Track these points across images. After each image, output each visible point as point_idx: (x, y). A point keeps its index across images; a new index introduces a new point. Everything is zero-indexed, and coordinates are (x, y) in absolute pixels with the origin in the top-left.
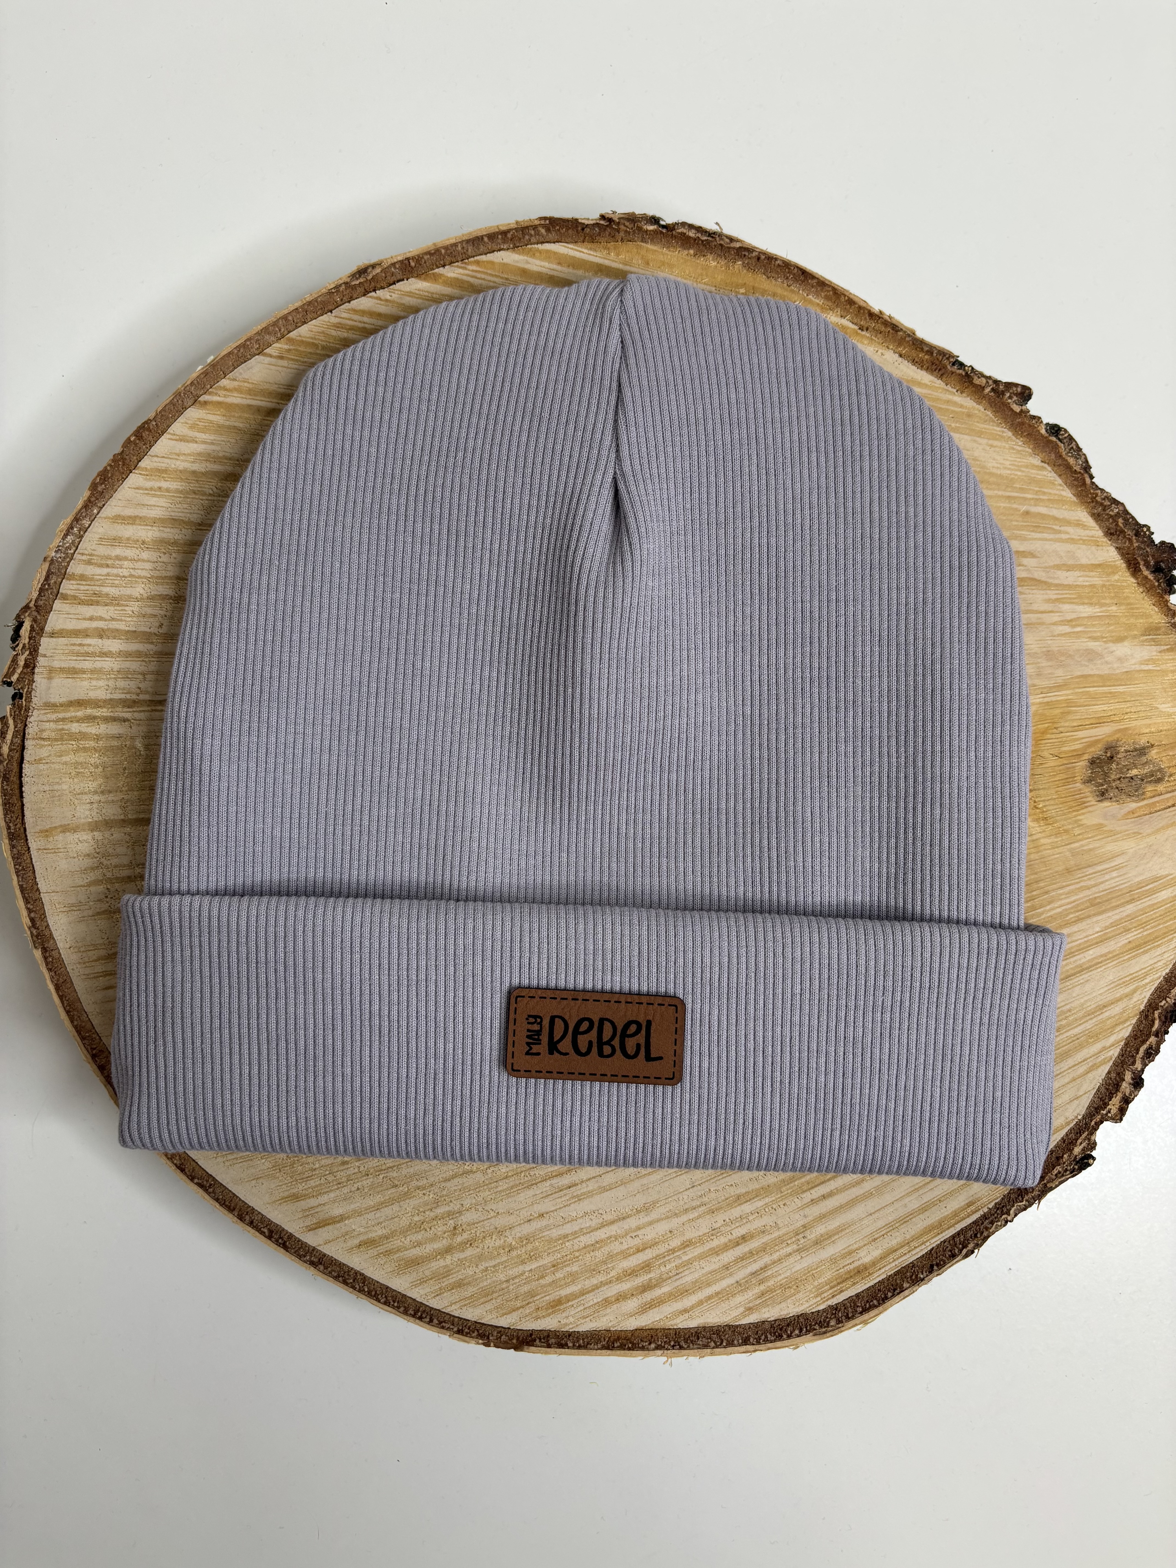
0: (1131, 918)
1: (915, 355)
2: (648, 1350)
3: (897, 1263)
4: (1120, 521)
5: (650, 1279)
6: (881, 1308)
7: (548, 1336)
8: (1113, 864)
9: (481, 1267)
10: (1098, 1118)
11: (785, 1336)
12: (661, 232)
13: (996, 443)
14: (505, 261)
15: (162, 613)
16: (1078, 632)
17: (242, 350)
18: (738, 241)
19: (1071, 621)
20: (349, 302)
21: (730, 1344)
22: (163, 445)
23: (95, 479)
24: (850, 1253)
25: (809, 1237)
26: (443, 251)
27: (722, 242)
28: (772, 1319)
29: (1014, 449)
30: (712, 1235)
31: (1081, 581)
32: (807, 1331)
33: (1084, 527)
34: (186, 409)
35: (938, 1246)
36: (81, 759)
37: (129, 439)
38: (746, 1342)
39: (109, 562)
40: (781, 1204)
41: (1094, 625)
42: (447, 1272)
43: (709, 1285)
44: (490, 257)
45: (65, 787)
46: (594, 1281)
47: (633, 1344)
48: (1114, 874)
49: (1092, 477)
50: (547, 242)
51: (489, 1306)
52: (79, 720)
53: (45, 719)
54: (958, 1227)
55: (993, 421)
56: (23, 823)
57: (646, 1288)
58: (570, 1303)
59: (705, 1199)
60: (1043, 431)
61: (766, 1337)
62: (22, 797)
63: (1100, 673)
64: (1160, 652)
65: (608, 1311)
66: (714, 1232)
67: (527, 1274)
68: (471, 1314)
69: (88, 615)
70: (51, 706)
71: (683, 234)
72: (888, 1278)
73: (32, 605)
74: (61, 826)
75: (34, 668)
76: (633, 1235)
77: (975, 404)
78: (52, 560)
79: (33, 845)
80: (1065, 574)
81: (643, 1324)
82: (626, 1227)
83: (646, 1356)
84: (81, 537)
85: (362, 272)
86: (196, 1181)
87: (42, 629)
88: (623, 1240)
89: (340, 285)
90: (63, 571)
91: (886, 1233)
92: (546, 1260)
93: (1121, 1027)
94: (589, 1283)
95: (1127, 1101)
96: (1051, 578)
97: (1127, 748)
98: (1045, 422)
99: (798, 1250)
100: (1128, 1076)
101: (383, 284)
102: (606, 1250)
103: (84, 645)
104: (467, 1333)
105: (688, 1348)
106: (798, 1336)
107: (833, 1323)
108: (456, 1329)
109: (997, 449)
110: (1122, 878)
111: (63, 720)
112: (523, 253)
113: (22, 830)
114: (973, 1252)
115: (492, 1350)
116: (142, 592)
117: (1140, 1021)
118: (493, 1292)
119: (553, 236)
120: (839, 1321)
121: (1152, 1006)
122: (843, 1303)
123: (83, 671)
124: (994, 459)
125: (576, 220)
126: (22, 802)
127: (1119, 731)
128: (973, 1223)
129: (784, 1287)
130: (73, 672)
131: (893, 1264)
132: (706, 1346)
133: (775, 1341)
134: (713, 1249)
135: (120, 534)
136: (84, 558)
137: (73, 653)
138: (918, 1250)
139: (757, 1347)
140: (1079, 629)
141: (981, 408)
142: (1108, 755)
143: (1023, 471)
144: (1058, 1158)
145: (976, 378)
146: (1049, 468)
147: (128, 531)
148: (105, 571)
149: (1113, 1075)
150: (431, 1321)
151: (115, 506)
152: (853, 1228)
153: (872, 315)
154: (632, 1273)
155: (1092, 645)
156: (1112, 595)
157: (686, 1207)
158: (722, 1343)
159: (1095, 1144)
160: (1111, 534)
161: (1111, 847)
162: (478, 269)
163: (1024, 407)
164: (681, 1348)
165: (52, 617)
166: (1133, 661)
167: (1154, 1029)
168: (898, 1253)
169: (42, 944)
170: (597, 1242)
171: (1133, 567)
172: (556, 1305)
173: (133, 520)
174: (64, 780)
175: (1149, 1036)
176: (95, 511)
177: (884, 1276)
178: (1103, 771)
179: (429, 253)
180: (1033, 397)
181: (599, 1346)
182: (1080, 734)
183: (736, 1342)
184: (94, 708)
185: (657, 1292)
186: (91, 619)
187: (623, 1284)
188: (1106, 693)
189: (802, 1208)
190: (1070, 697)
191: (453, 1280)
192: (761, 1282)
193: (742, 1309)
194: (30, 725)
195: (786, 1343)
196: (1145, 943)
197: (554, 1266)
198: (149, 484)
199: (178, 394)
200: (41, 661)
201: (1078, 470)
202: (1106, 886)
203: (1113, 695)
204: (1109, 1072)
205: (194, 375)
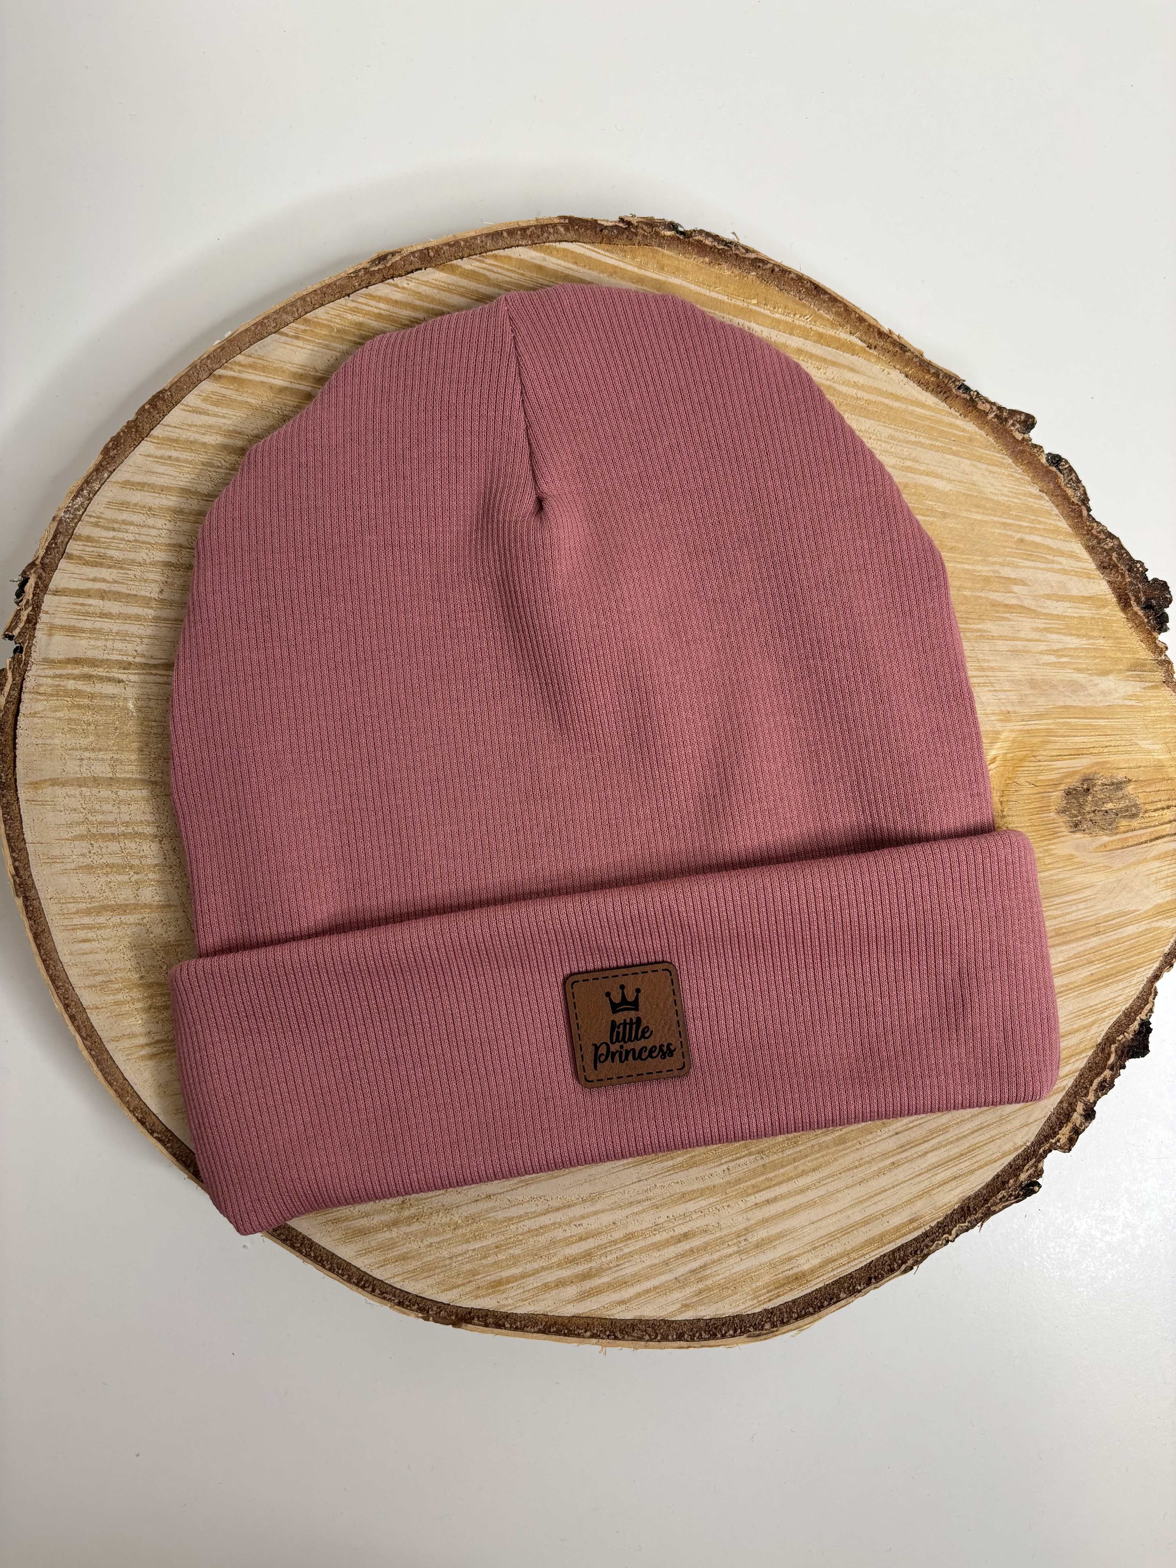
0: (1095, 950)
1: (921, 376)
2: (583, 1337)
3: (835, 1272)
4: (1114, 555)
5: (591, 1269)
6: (816, 1316)
7: (487, 1315)
8: (1081, 896)
9: (426, 1243)
10: (1047, 1146)
11: (719, 1336)
12: (678, 239)
13: (995, 469)
14: (522, 257)
15: (164, 579)
16: (1063, 663)
17: (259, 328)
18: (753, 252)
19: (1058, 650)
20: (367, 287)
21: (665, 1338)
22: (176, 415)
23: (108, 444)
24: (790, 1259)
25: (750, 1240)
26: (462, 243)
27: (737, 252)
28: (708, 1317)
29: (1013, 476)
30: (655, 1230)
31: (1070, 612)
32: (741, 1332)
33: (1078, 559)
34: (201, 381)
35: (877, 1260)
36: (75, 716)
37: (143, 407)
38: (680, 1337)
39: (116, 526)
40: (725, 1204)
41: (1080, 657)
42: (392, 1245)
43: (648, 1279)
44: (507, 252)
45: (57, 741)
46: (536, 1265)
47: (569, 1330)
48: (1082, 906)
49: (1089, 510)
50: (565, 241)
51: (430, 1281)
52: (76, 678)
53: (43, 674)
54: (899, 1243)
55: (995, 448)
56: (14, 774)
57: (586, 1276)
58: (510, 1285)
59: (651, 1194)
60: (1044, 461)
61: (700, 1335)
62: (15, 748)
63: (1082, 705)
64: (1144, 688)
65: (547, 1295)
66: (657, 1228)
67: (470, 1253)
68: (413, 1287)
69: (91, 577)
70: (50, 662)
71: (700, 242)
72: (826, 1287)
73: (38, 562)
74: (50, 779)
75: (36, 623)
76: (577, 1223)
77: (977, 429)
78: (61, 520)
79: (22, 794)
80: (1055, 604)
81: (581, 1312)
82: (571, 1215)
83: (581, 1343)
84: (90, 499)
85: (382, 258)
86: (155, 1135)
87: (46, 587)
88: (567, 1228)
89: (360, 270)
90: (70, 532)
91: (827, 1243)
92: (490, 1241)
93: (1077, 1057)
94: (530, 1267)
95: (1077, 1132)
96: (1041, 607)
97: (1104, 781)
98: (1046, 452)
99: (738, 1252)
100: (1080, 1107)
101: (402, 272)
102: (549, 1236)
103: (85, 605)
104: (407, 1306)
105: (623, 1339)
106: (732, 1336)
107: (767, 1326)
108: (397, 1301)
109: (996, 475)
110: (1090, 910)
111: (60, 676)
112: (540, 251)
113: (13, 781)
114: (911, 1268)
115: (431, 1324)
116: (145, 557)
117: (1096, 1053)
118: (436, 1268)
119: (571, 235)
120: (774, 1325)
121: (1109, 1039)
122: (778, 1308)
123: (83, 631)
124: (992, 485)
125: (596, 221)
126: (15, 753)
127: (1097, 764)
128: (914, 1239)
129: (722, 1287)
130: (72, 631)
131: (832, 1274)
132: (640, 1339)
133: (709, 1339)
134: (655, 1244)
135: (128, 499)
136: (92, 520)
137: (74, 612)
138: (856, 1262)
139: (691, 1344)
140: (1064, 660)
141: (983, 433)
142: (1085, 787)
143: (1020, 499)
144: (1003, 1183)
145: (980, 403)
146: (1047, 498)
147: (137, 497)
148: (112, 534)
149: (1065, 1105)
150: (373, 1291)
151: (126, 471)
152: (794, 1235)
153: (881, 334)
154: (572, 1261)
155: (1076, 676)
156: (1101, 628)
157: (631, 1200)
158: (656, 1337)
159: (1042, 1171)
160: (1104, 568)
161: (1081, 879)
162: (495, 263)
163: (1026, 436)
164: (616, 1338)
165: (57, 575)
166: (1117, 695)
167: (1110, 1062)
168: (837, 1263)
169: (24, 892)
170: (541, 1228)
171: (1124, 602)
172: (497, 1285)
173: (141, 486)
174: (56, 735)
175: (1103, 1069)
176: (106, 475)
177: (821, 1285)
178: (1078, 802)
179: (448, 244)
180: (1036, 426)
181: (536, 1329)
182: (1059, 764)
183: (670, 1337)
184: (91, 667)
185: (597, 1282)
186: (94, 580)
187: (564, 1271)
188: (1087, 725)
189: (746, 1211)
190: (1051, 727)
191: (398, 1253)
192: (700, 1280)
193: (678, 1306)
194: (27, 679)
195: (719, 1342)
196: (1107, 976)
197: (497, 1247)
198: (159, 453)
199: (194, 366)
200: (43, 618)
201: (1076, 502)
202: (1073, 916)
203: (1095, 728)
204: (1061, 1102)
205: (212, 349)
